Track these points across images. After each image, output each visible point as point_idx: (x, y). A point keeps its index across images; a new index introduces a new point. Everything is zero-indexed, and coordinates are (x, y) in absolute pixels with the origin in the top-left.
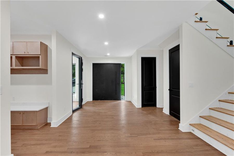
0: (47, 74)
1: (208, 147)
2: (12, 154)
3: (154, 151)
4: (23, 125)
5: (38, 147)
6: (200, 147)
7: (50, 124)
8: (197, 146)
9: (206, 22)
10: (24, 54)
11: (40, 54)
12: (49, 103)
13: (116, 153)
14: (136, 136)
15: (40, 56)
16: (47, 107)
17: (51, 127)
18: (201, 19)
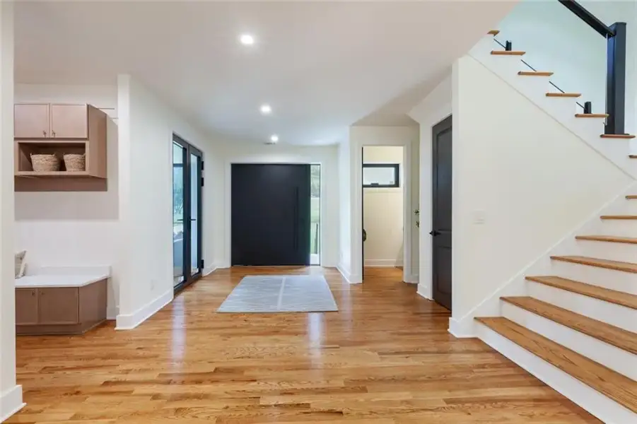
0: (106, 190)
1: (511, 369)
2: (17, 384)
3: (373, 378)
4: (42, 323)
5: (83, 372)
6: (489, 370)
7: (112, 323)
8: (484, 368)
9: (522, 54)
10: (43, 136)
11: (86, 136)
12: (111, 267)
13: (279, 383)
14: (338, 346)
15: (87, 143)
16: (106, 279)
17: (116, 329)
18: (508, 46)
